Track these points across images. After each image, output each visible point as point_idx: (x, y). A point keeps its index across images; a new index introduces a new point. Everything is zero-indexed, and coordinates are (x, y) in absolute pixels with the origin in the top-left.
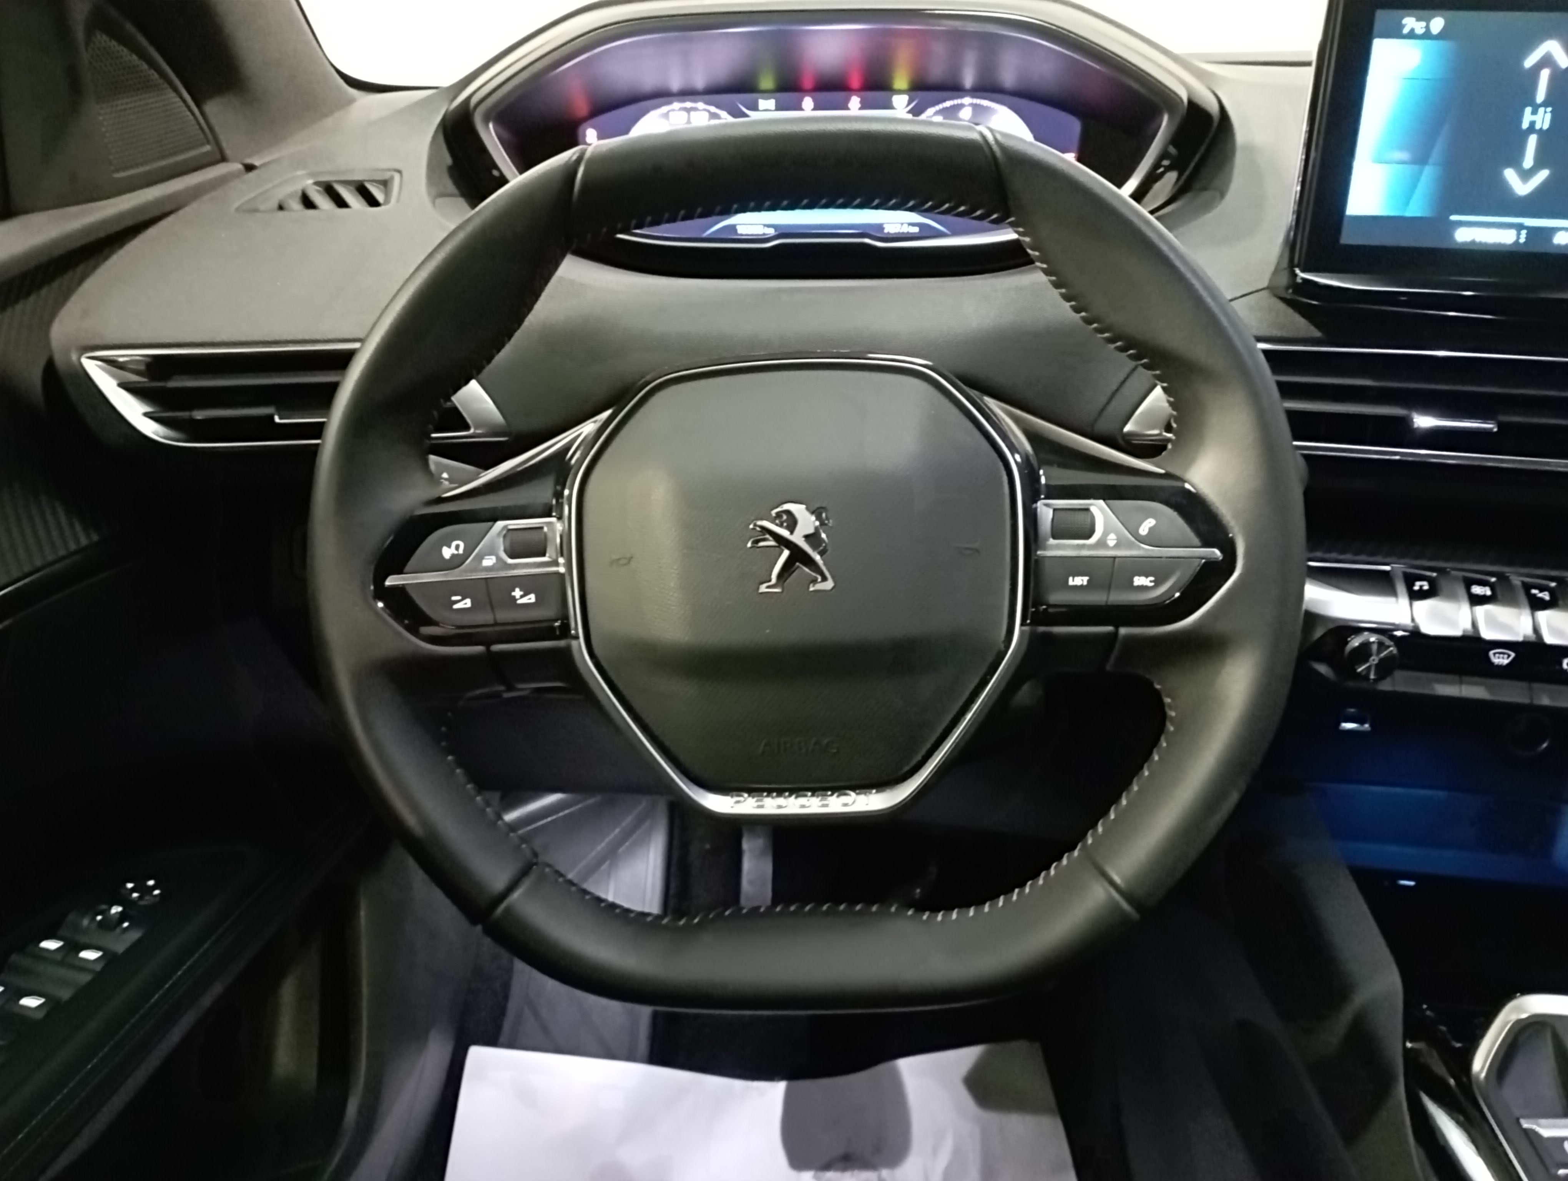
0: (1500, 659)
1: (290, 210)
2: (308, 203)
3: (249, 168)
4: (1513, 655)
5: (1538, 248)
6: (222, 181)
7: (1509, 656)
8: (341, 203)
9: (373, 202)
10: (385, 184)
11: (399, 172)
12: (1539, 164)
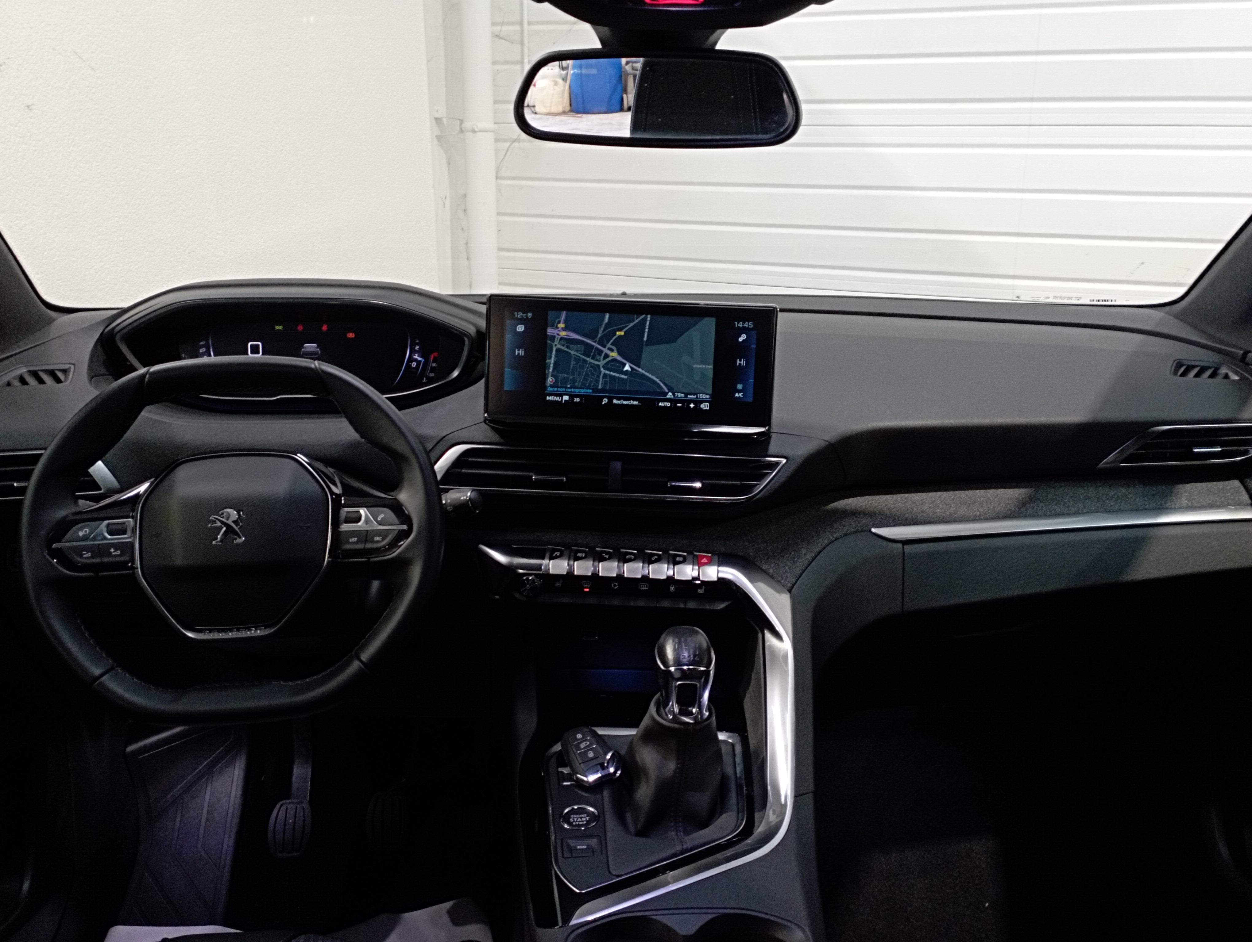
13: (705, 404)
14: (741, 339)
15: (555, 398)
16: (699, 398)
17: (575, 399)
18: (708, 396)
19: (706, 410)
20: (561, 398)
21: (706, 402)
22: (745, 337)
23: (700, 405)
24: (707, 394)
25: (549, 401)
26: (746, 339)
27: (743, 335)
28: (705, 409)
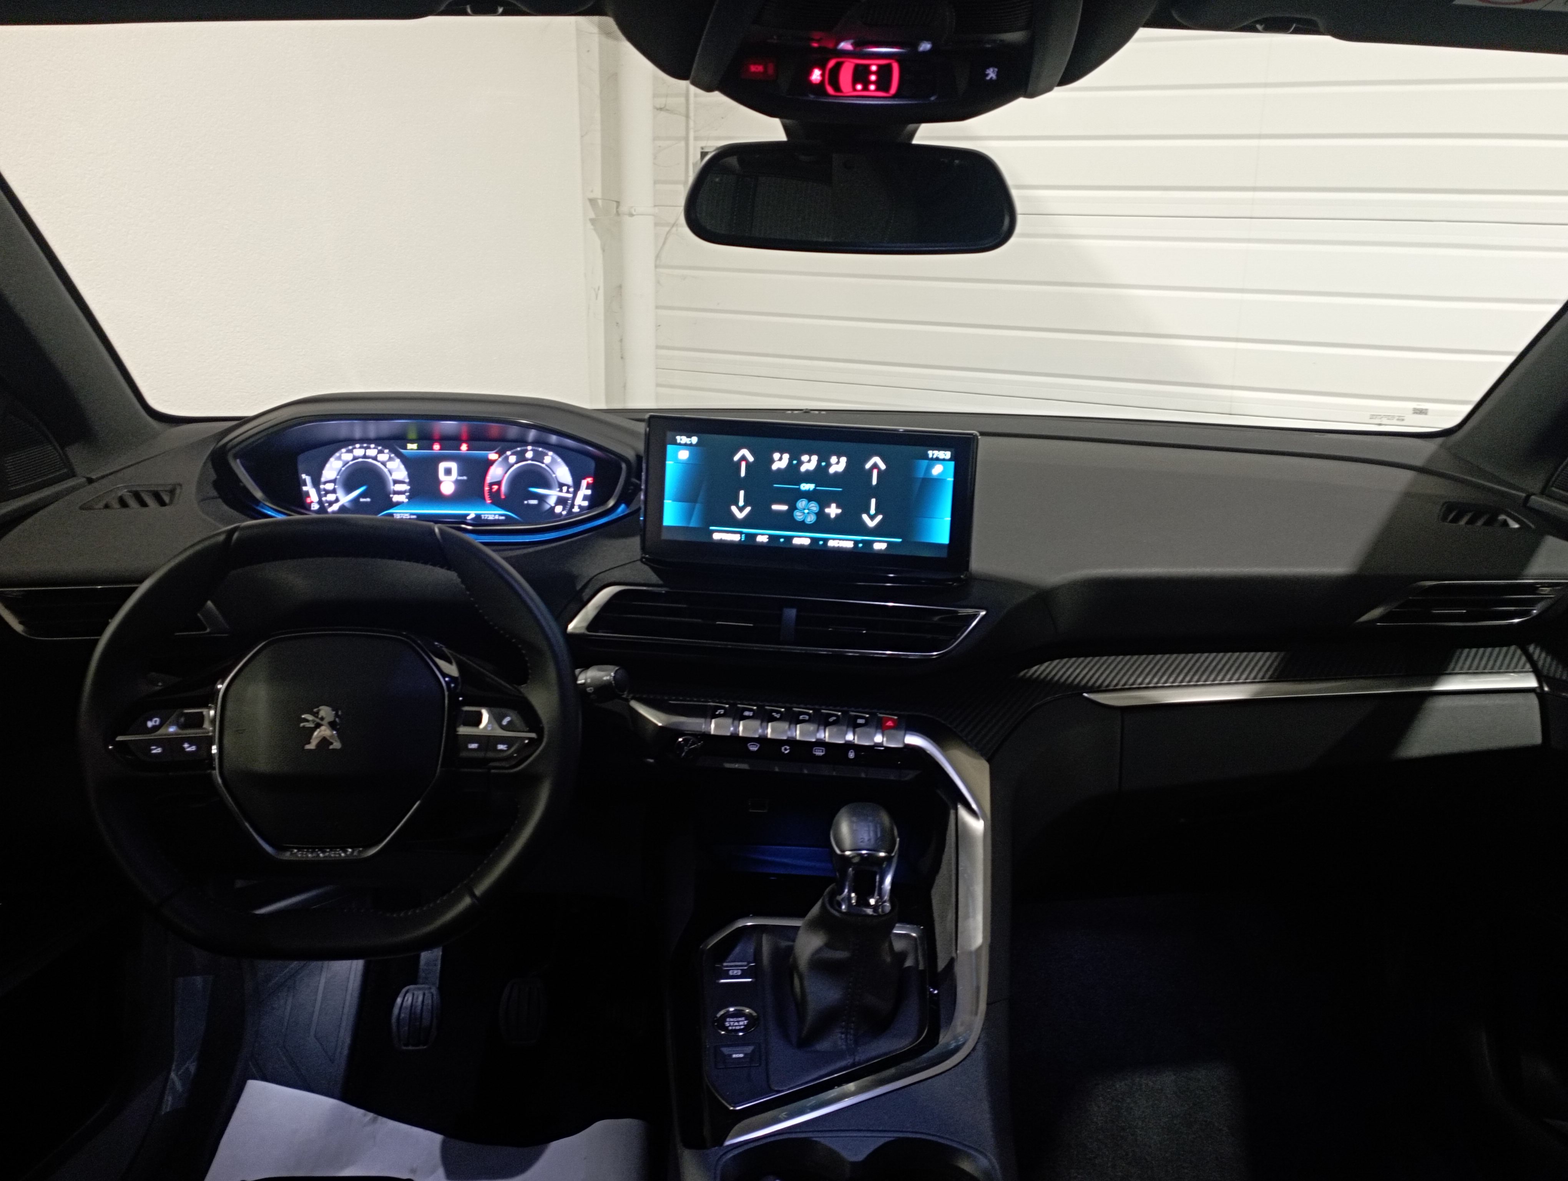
0: (754, 748)
1: (113, 508)
2: (123, 503)
3: (90, 481)
4: (759, 745)
5: (751, 543)
6: (74, 489)
7: (757, 746)
8: (143, 504)
9: (162, 503)
10: (172, 492)
11: (180, 485)
12: (747, 503)
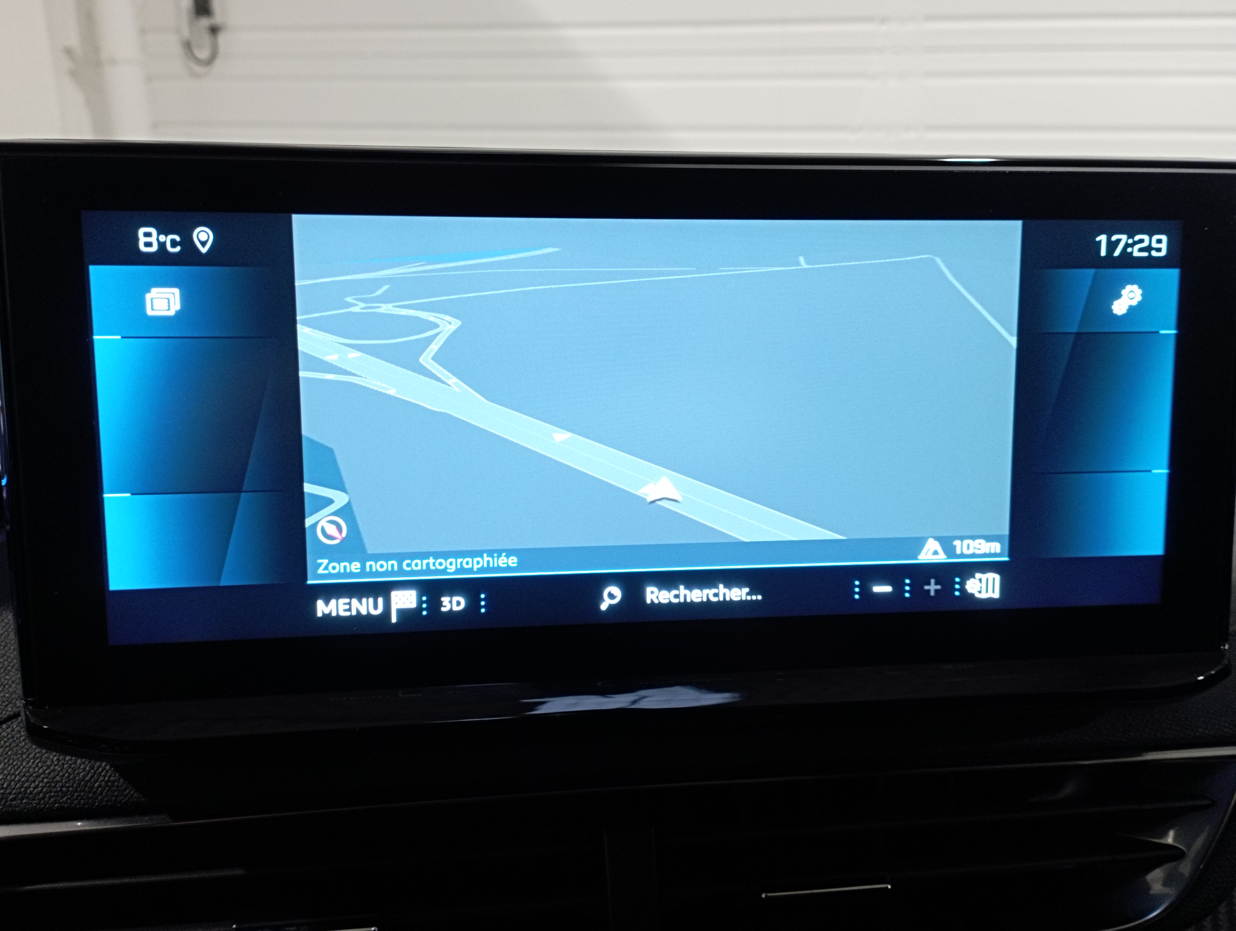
13: (984, 577)
14: (1119, 307)
15: (355, 601)
16: (962, 555)
17: (445, 600)
18: (995, 547)
19: (990, 600)
20: (380, 600)
21: (985, 567)
22: (1139, 298)
23: (962, 584)
24: (989, 538)
25: (327, 617)
26: (1140, 303)
27: (1129, 287)
28: (984, 596)
